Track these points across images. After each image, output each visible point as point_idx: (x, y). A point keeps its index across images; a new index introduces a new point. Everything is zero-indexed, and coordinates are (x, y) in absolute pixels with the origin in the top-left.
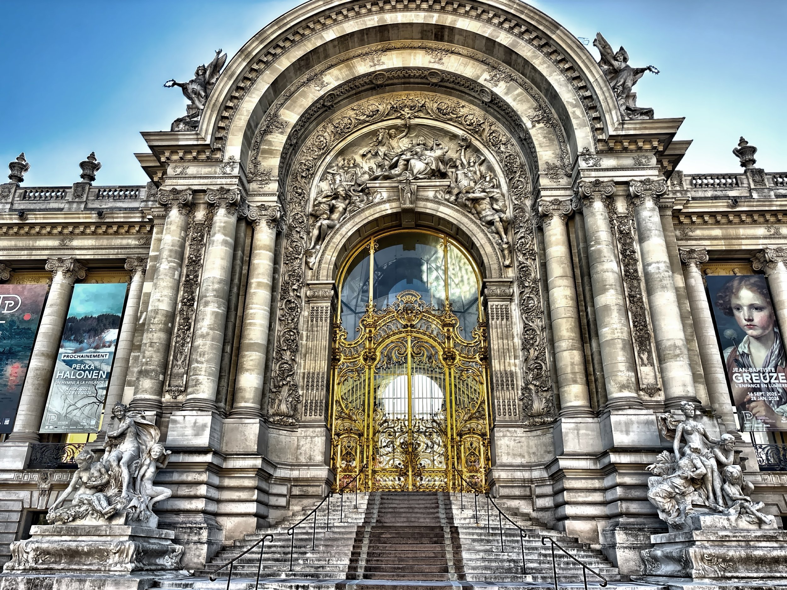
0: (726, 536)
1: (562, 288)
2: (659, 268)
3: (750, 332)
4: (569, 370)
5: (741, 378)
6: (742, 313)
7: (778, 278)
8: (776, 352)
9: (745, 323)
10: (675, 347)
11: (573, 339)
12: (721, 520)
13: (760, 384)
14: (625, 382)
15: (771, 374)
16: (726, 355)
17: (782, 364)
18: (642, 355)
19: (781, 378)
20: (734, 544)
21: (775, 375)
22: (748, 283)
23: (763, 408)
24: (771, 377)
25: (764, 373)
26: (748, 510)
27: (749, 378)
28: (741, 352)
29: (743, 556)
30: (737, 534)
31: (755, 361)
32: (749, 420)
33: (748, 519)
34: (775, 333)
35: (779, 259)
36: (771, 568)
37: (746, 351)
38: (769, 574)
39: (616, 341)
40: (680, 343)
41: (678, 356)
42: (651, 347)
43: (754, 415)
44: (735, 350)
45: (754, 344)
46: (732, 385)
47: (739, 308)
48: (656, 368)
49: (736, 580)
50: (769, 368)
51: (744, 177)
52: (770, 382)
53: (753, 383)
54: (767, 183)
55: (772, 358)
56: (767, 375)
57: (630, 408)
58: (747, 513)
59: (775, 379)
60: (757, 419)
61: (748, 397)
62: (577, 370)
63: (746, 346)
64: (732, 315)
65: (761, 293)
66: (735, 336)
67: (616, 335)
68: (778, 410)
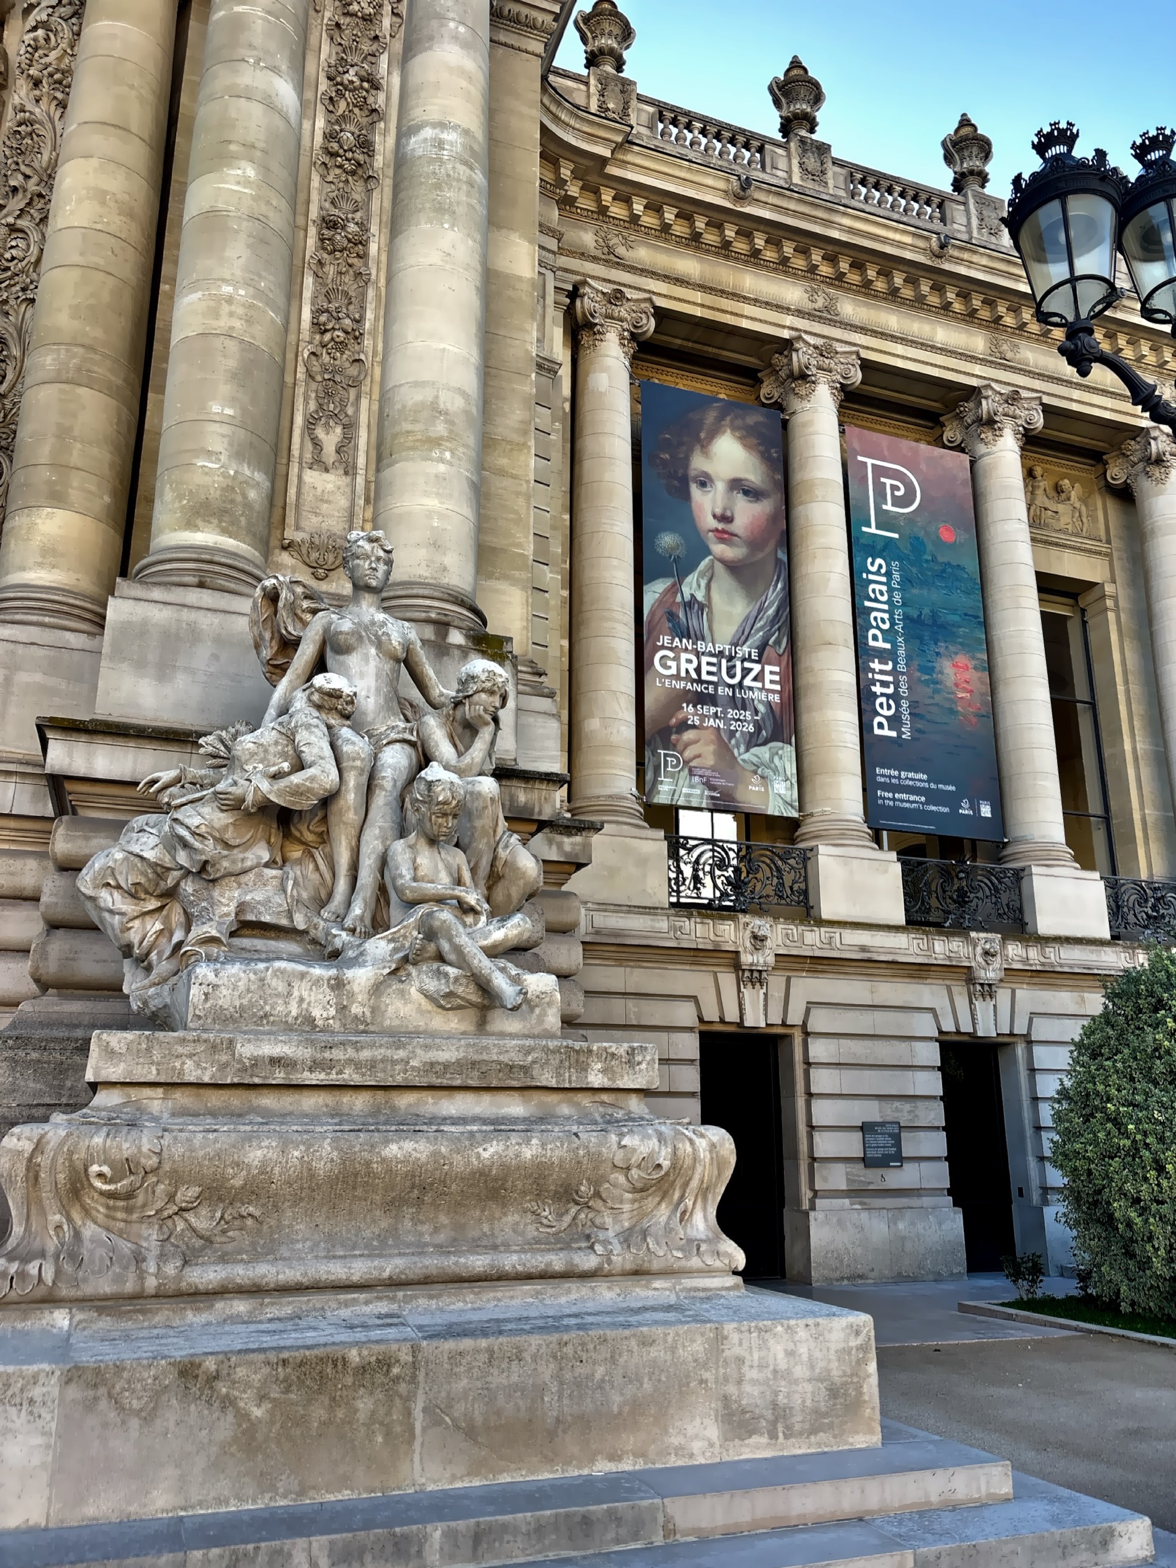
0: (275, 1061)
1: (94, 162)
2: (440, 144)
3: (719, 549)
4: (44, 452)
5: (673, 664)
6: (711, 495)
7: (810, 423)
8: (771, 612)
9: (713, 524)
10: (436, 410)
11: (90, 348)
12: (301, 989)
13: (715, 685)
14: (214, 494)
15: (747, 665)
16: (649, 599)
17: (778, 642)
18: (320, 433)
19: (768, 677)
20: (310, 1102)
21: (757, 668)
22: (739, 422)
23: (712, 748)
24: (746, 672)
25: (730, 658)
26: (445, 946)
27: (691, 668)
28: (687, 597)
29: (321, 1167)
30: (337, 1054)
31: (716, 627)
32: (672, 775)
33: (433, 985)
34: (778, 561)
35: (822, 377)
36: (459, 1227)
37: (700, 596)
38: (432, 1263)
39: (218, 342)
40: (454, 403)
41: (436, 442)
42: (357, 410)
43: (686, 763)
44: (675, 588)
45: (724, 581)
46: (648, 678)
47: (705, 482)
48: (360, 480)
49: (241, 1306)
50: (746, 649)
51: (780, 151)
52: (740, 683)
53: (700, 681)
54: (831, 183)
55: (758, 625)
56: (738, 664)
57: (201, 585)
58: (440, 958)
59: (755, 679)
60: (691, 773)
61: (680, 715)
62: (75, 458)
63: (703, 583)
64: (686, 496)
65: (765, 457)
66: (680, 552)
67: (223, 323)
68: (746, 756)
